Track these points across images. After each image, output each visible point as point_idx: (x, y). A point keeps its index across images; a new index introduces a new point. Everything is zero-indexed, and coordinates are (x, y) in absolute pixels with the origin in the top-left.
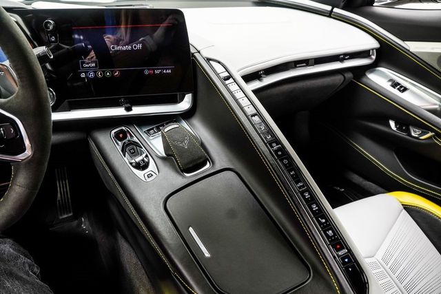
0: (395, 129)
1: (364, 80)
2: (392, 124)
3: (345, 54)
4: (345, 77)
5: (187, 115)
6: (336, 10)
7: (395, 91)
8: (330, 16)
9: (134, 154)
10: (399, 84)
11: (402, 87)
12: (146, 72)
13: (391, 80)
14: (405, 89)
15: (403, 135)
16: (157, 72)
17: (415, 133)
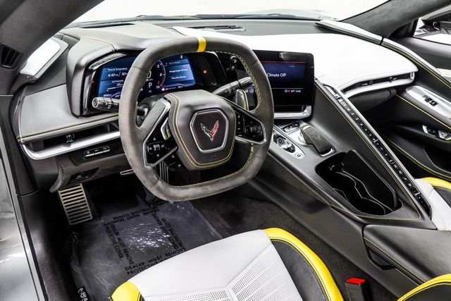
0: (427, 132)
1: (405, 95)
2: (424, 128)
3: (394, 77)
4: (391, 93)
5: (307, 120)
6: (385, 40)
7: (428, 105)
8: (380, 45)
9: (281, 143)
10: (431, 99)
11: (433, 102)
12: (286, 91)
13: (425, 96)
14: (436, 104)
15: (433, 137)
16: (292, 91)
17: (442, 135)
